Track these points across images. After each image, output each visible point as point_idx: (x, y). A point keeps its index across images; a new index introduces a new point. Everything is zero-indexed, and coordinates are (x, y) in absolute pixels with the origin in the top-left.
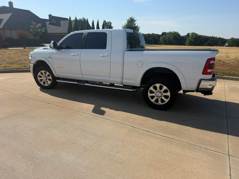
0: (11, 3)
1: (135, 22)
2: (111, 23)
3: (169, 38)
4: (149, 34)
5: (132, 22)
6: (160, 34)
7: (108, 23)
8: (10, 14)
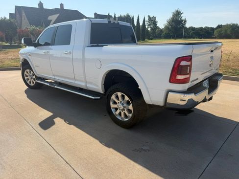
0: (62, 5)
1: (182, 15)
2: (155, 18)
3: (226, 31)
4: (202, 28)
5: (178, 15)
6: (215, 27)
7: (152, 18)
8: (58, 15)
